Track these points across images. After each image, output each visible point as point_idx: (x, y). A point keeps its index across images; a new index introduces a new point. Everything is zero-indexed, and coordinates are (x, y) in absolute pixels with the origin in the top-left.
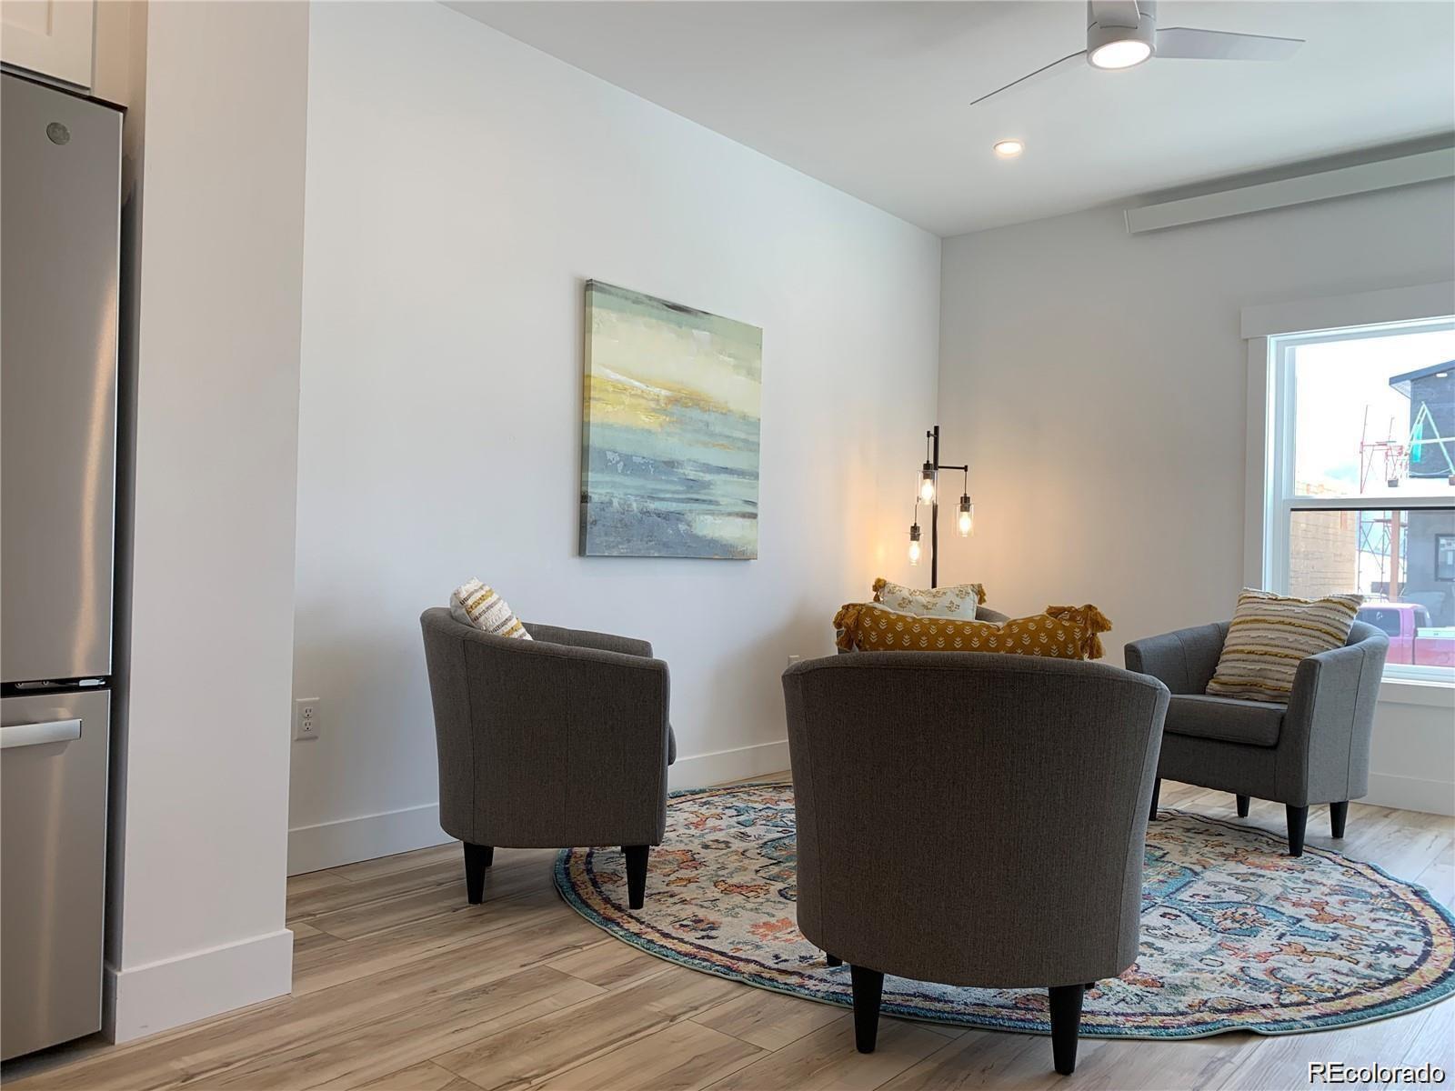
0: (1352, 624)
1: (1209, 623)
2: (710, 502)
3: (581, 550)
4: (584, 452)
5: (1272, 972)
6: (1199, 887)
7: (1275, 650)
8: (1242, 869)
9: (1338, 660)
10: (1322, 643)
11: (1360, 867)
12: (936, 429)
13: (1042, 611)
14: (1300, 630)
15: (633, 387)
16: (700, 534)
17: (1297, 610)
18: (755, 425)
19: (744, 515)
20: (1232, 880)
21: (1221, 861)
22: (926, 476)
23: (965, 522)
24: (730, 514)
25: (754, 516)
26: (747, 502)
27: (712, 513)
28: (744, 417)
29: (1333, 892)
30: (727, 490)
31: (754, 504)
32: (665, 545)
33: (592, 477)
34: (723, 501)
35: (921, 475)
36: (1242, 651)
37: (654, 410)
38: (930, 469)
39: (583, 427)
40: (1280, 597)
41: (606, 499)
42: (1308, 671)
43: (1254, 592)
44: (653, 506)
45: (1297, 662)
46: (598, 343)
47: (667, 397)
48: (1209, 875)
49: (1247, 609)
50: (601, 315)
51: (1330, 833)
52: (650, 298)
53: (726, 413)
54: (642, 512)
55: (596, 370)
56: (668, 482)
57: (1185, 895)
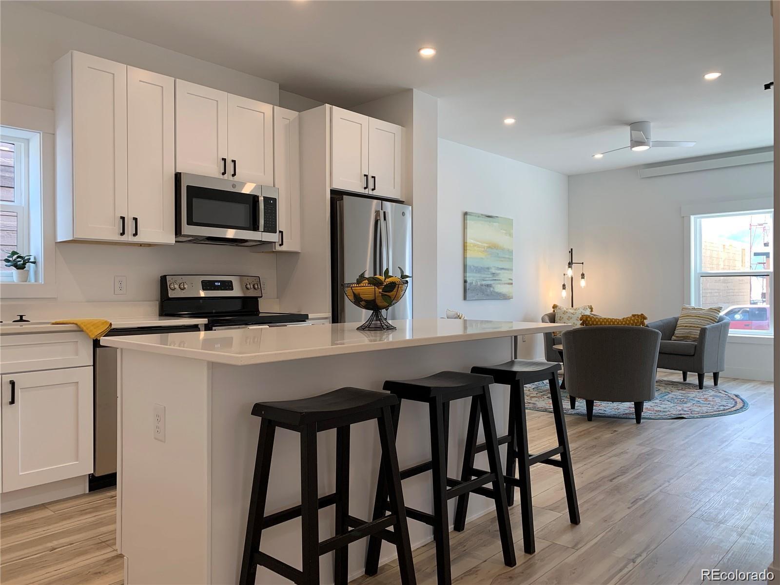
0: (719, 316)
1: (672, 317)
2: (499, 280)
3: (465, 298)
4: (465, 266)
5: (690, 409)
6: (670, 396)
7: (694, 325)
8: (684, 392)
9: (713, 327)
10: (709, 323)
11: (720, 391)
12: (572, 249)
13: (631, 315)
14: (702, 319)
15: (478, 245)
16: (497, 291)
17: (701, 312)
18: (511, 252)
19: (509, 284)
20: (680, 394)
21: (677, 390)
22: (569, 267)
23: (583, 283)
24: (505, 284)
25: (512, 284)
26: (510, 279)
27: (500, 284)
28: (508, 250)
29: (711, 396)
30: (504, 276)
31: (511, 279)
32: (488, 295)
33: (468, 274)
34: (503, 279)
35: (567, 267)
36: (683, 326)
37: (484, 251)
38: (570, 264)
39: (465, 258)
40: (696, 308)
41: (471, 282)
42: (703, 331)
43: (687, 306)
44: (484, 283)
45: (700, 329)
46: (469, 231)
47: (487, 246)
48: (673, 393)
49: (685, 312)
50: (469, 223)
51: (713, 384)
52: (482, 215)
53: (503, 249)
54: (481, 285)
55: (469, 241)
56: (487, 274)
57: (666, 397)
